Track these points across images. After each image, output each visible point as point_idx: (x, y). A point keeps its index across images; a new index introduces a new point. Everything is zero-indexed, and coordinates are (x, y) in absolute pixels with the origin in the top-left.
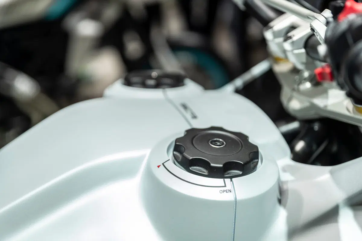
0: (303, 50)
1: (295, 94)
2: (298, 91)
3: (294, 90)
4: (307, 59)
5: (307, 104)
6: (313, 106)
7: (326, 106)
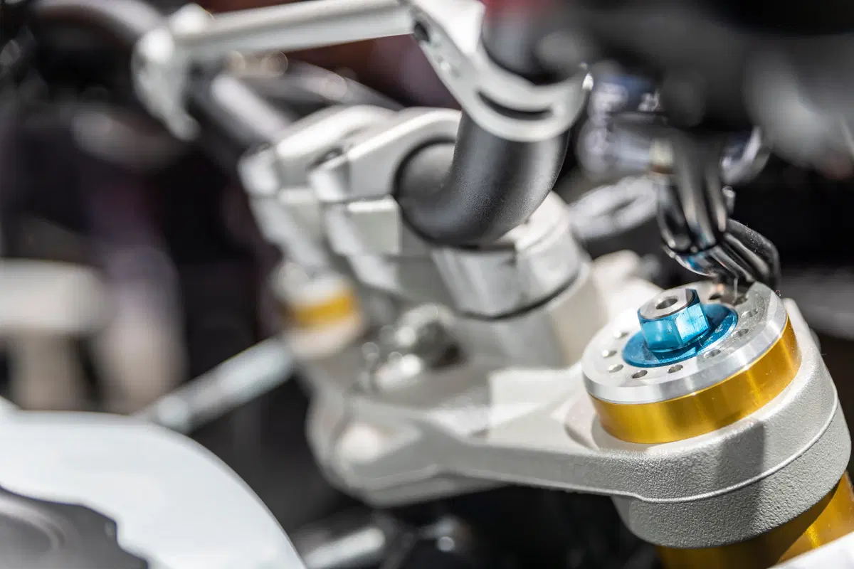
0: (389, 205)
1: (361, 405)
2: (376, 392)
3: (356, 389)
4: (404, 243)
5: (409, 435)
6: (435, 440)
7: (483, 433)
